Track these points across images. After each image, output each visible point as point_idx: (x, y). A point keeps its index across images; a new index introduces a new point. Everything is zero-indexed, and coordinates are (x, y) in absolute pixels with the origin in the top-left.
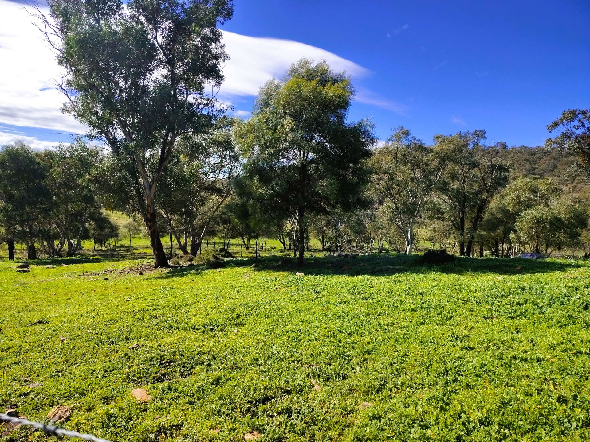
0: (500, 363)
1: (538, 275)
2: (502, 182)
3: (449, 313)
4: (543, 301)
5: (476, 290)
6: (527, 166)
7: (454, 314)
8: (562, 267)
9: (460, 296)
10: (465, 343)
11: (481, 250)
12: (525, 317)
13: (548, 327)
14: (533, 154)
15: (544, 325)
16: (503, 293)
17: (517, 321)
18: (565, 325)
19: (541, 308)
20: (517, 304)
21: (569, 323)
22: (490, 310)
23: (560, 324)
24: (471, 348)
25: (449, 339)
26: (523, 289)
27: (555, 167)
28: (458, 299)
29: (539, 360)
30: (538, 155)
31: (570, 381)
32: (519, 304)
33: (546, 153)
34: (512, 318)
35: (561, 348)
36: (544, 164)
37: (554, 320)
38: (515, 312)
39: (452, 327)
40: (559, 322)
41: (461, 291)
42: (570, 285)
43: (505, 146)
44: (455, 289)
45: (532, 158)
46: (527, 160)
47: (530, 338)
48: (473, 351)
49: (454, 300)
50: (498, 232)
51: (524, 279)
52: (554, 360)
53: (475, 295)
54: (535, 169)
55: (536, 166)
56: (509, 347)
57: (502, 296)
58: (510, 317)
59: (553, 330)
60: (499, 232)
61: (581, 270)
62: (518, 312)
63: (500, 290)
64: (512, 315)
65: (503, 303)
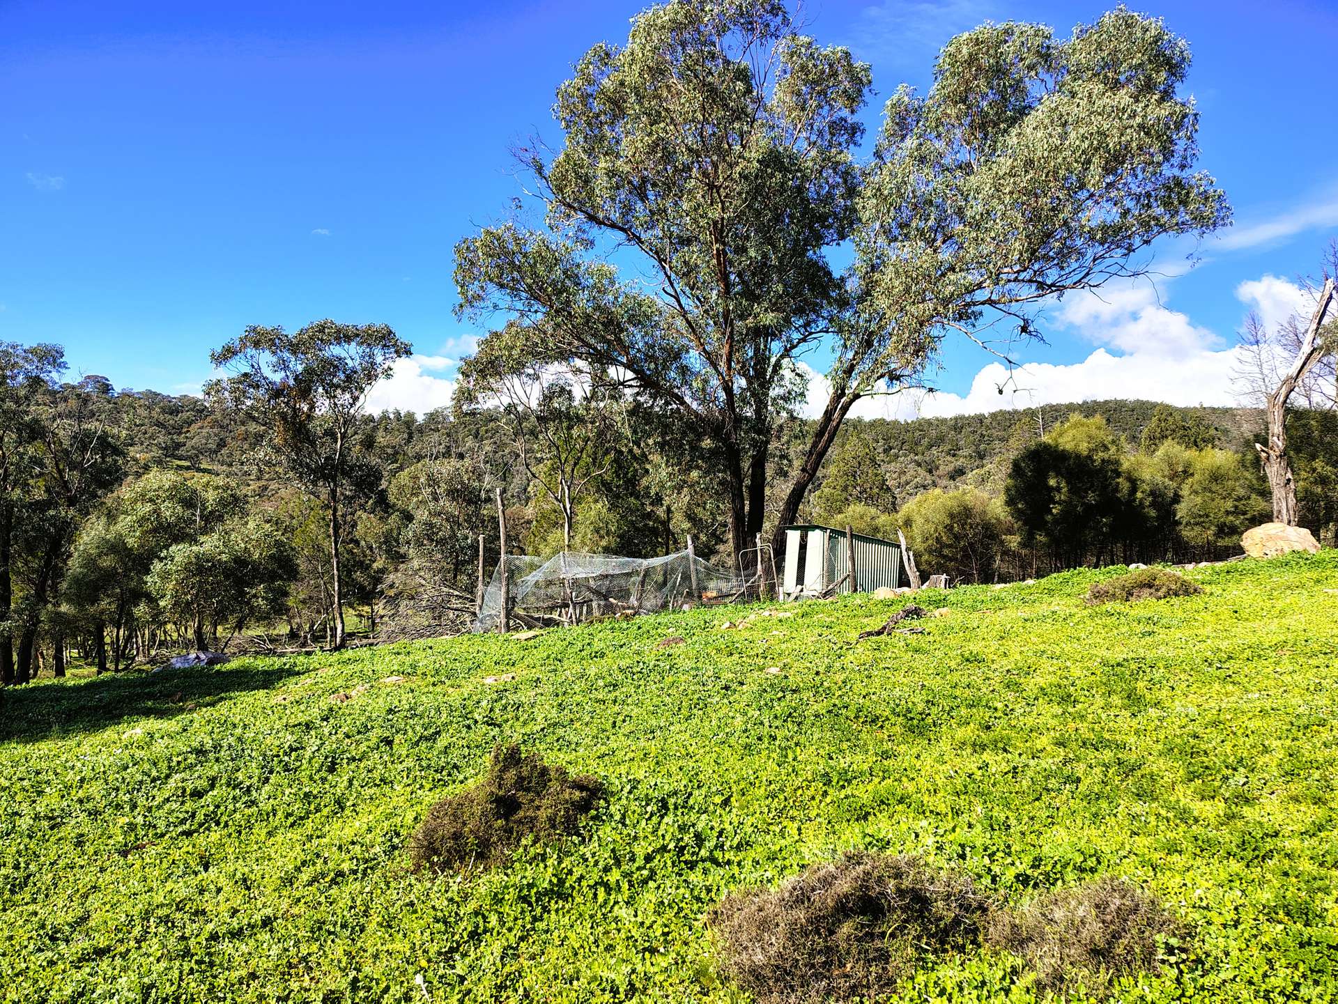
0: (186, 968)
1: (223, 709)
2: (108, 478)
3: (17, 867)
4: (249, 772)
5: (82, 780)
6: (162, 439)
7: (33, 868)
8: (268, 680)
9: (41, 808)
10: (81, 944)
11: (59, 651)
12: (218, 824)
13: (270, 834)
14: (174, 411)
15: (260, 831)
16: (154, 773)
17: (200, 839)
18: (301, 818)
19: (248, 790)
20: (192, 795)
21: (308, 812)
22: (132, 827)
23: (291, 820)
24: (100, 953)
25: (31, 947)
26: (200, 752)
27: (222, 444)
28: (37, 817)
29: (267, 922)
30: (185, 415)
31: (338, 950)
32: (198, 794)
33: (200, 411)
34: (188, 834)
35: (305, 877)
36: (200, 434)
37: (280, 814)
38: (193, 816)
39: (31, 908)
40: (289, 815)
41: (40, 793)
42: (292, 721)
43: (106, 388)
44: (23, 789)
45: (171, 420)
46: (159, 424)
47: (239, 875)
48: (106, 961)
49: (24, 823)
50: (104, 604)
51: (196, 725)
52: (295, 911)
53: (81, 794)
54: (178, 446)
55: (181, 439)
56: (196, 913)
57: (154, 780)
58: (183, 833)
59: (279, 838)
60: (106, 604)
61: (306, 680)
62: (200, 817)
63: (146, 766)
64: (186, 827)
65: (159, 800)
